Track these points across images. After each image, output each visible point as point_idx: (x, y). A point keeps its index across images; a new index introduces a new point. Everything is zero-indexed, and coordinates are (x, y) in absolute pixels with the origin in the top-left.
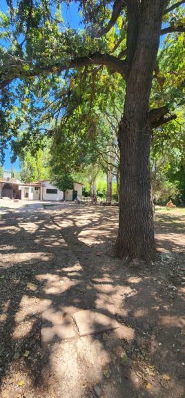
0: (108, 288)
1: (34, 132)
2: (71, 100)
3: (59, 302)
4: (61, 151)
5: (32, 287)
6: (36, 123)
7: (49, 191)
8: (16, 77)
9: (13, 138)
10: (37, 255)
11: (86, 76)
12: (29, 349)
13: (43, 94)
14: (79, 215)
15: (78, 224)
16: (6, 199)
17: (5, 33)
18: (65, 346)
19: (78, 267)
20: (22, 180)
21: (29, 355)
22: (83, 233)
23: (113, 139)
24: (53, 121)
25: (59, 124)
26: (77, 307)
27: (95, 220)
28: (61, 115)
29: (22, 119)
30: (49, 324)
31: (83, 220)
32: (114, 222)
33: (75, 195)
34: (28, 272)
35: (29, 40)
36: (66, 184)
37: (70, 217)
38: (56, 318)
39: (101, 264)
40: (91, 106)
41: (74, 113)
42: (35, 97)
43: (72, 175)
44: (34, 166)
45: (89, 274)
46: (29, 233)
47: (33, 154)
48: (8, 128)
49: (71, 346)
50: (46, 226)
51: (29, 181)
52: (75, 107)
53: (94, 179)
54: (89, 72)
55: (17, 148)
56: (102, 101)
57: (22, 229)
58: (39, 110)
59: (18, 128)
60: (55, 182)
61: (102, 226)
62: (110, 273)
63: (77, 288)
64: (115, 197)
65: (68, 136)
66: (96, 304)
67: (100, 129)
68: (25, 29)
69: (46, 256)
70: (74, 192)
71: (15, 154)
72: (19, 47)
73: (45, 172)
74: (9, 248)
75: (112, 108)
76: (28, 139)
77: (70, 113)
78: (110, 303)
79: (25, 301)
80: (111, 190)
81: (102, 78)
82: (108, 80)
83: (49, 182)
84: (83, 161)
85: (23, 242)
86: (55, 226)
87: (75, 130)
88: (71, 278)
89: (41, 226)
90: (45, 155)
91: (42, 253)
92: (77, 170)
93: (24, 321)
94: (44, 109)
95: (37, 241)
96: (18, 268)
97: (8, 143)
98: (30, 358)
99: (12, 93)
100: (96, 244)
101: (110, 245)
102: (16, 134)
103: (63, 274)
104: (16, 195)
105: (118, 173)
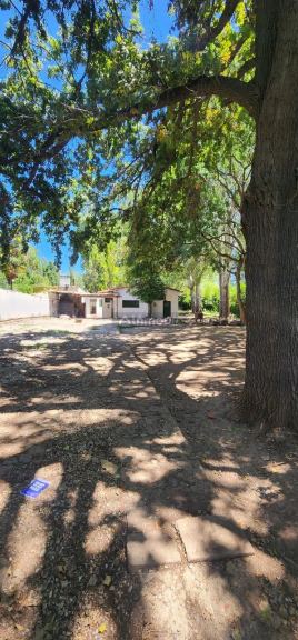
0: (231, 478)
1: (102, 215)
2: (158, 157)
3: (153, 496)
4: (144, 241)
5: (109, 468)
6: (105, 200)
7: (126, 304)
8: (75, 135)
9: (72, 228)
10: (114, 413)
11: (182, 116)
12: (112, 574)
13: (114, 153)
14: (175, 343)
15: (174, 360)
16: (65, 317)
17: (57, 67)
18: (166, 577)
19: (178, 438)
20: (87, 287)
21: (111, 583)
22: (185, 375)
23: (230, 213)
24: (131, 195)
25: (140, 198)
26: (180, 509)
27: (202, 352)
28: (143, 183)
29: (84, 197)
30: (140, 537)
31: (182, 351)
32: (234, 355)
33: (167, 311)
34: (102, 441)
35: (91, 73)
36: (152, 292)
37: (162, 346)
38: (148, 527)
39: (217, 433)
40: (191, 163)
41: (164, 178)
42: (102, 161)
43: (161, 277)
44: (104, 265)
45: (198, 451)
46: (100, 376)
47: (102, 248)
48: (64, 214)
49: (176, 577)
50: (125, 363)
51: (96, 289)
52: (166, 168)
53: (198, 281)
54: (187, 107)
55: (78, 242)
56: (210, 153)
57: (90, 367)
58: (109, 179)
59: (79, 211)
60: (136, 289)
61: (215, 363)
62: (233, 451)
63: (180, 475)
64: (235, 311)
65: (155, 216)
66: (212, 507)
67: (206, 198)
68: (85, 55)
69: (128, 415)
70: (165, 302)
71: (76, 251)
72: (77, 86)
73: (120, 273)
74: (72, 399)
75: (227, 162)
76: (94, 226)
77: (157, 179)
78: (235, 508)
79: (101, 492)
80: (227, 299)
81: (210, 114)
82: (220, 116)
83: (126, 290)
84: (179, 253)
85: (92, 390)
86: (139, 364)
87: (165, 206)
88: (169, 456)
89: (117, 363)
90: (119, 248)
91: (121, 411)
92: (170, 269)
93: (101, 524)
94: (115, 177)
95: (112, 389)
96: (88, 434)
97: (65, 236)
98: (112, 588)
99: (69, 159)
100: (207, 397)
101: (230, 400)
102: (76, 220)
103: (155, 449)
104: (80, 313)
105: (239, 270)
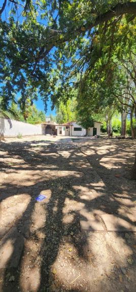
0: (127, 202)
1: (64, 87)
2: (93, 54)
3: (90, 205)
4: (85, 98)
5: (71, 193)
6: (67, 79)
7: (76, 129)
8: (54, 45)
9: (52, 93)
10: (72, 173)
11: (106, 30)
12: (74, 231)
13: (71, 55)
14: (98, 146)
15: (99, 153)
16: (48, 135)
17: (44, 13)
18: (97, 235)
19: (101, 184)
20: (58, 122)
21: (74, 235)
22: (104, 159)
23: (128, 82)
24: (79, 75)
25: (83, 77)
26: (103, 211)
27: (112, 150)
28: (85, 69)
29: (57, 77)
30: (85, 219)
31: (103, 150)
32: (129, 152)
33: (95, 132)
34: (68, 183)
35: (61, 13)
36: (88, 123)
37: (92, 147)
38: (89, 216)
39: (120, 183)
40: (110, 56)
41: (95, 65)
42: (66, 59)
43: (92, 116)
44: (65, 112)
45: (112, 188)
46: (65, 158)
47: (65, 103)
48: (49, 86)
49: (102, 236)
50: (76, 153)
51: (62, 122)
52: (96, 60)
53: (110, 118)
54: (109, 26)
55: (55, 99)
56: (120, 49)
57: (60, 155)
58: (69, 68)
59: (55, 85)
60: (80, 122)
61: (119, 155)
62: (128, 191)
63: (103, 198)
64: (129, 133)
65: (91, 85)
66: (118, 212)
67: (116, 75)
68: (58, 6)
69: (78, 174)
70: (94, 129)
71: (54, 104)
72: (54, 21)
73: (73, 115)
74: (53, 167)
75: (128, 55)
76: (62, 92)
77: (92, 66)
78: (130, 213)
79: (67, 201)
80: (125, 126)
81: (121, 27)
82: (127, 28)
83: (76, 122)
84: (102, 104)
85: (62, 164)
86: (82, 154)
87: (96, 79)
88: (97, 190)
89: (72, 154)
90: (73, 103)
91: (75, 172)
92: (96, 112)
93: (68, 213)
94: (72, 67)
95: (71, 163)
96: (61, 180)
97: (48, 97)
98: (74, 236)
99: (51, 59)
100: (115, 168)
101: (126, 170)
102: (53, 89)
103: (91, 188)
104: (55, 133)
105: (132, 111)
